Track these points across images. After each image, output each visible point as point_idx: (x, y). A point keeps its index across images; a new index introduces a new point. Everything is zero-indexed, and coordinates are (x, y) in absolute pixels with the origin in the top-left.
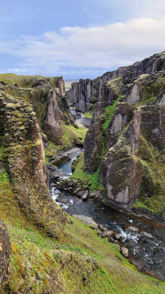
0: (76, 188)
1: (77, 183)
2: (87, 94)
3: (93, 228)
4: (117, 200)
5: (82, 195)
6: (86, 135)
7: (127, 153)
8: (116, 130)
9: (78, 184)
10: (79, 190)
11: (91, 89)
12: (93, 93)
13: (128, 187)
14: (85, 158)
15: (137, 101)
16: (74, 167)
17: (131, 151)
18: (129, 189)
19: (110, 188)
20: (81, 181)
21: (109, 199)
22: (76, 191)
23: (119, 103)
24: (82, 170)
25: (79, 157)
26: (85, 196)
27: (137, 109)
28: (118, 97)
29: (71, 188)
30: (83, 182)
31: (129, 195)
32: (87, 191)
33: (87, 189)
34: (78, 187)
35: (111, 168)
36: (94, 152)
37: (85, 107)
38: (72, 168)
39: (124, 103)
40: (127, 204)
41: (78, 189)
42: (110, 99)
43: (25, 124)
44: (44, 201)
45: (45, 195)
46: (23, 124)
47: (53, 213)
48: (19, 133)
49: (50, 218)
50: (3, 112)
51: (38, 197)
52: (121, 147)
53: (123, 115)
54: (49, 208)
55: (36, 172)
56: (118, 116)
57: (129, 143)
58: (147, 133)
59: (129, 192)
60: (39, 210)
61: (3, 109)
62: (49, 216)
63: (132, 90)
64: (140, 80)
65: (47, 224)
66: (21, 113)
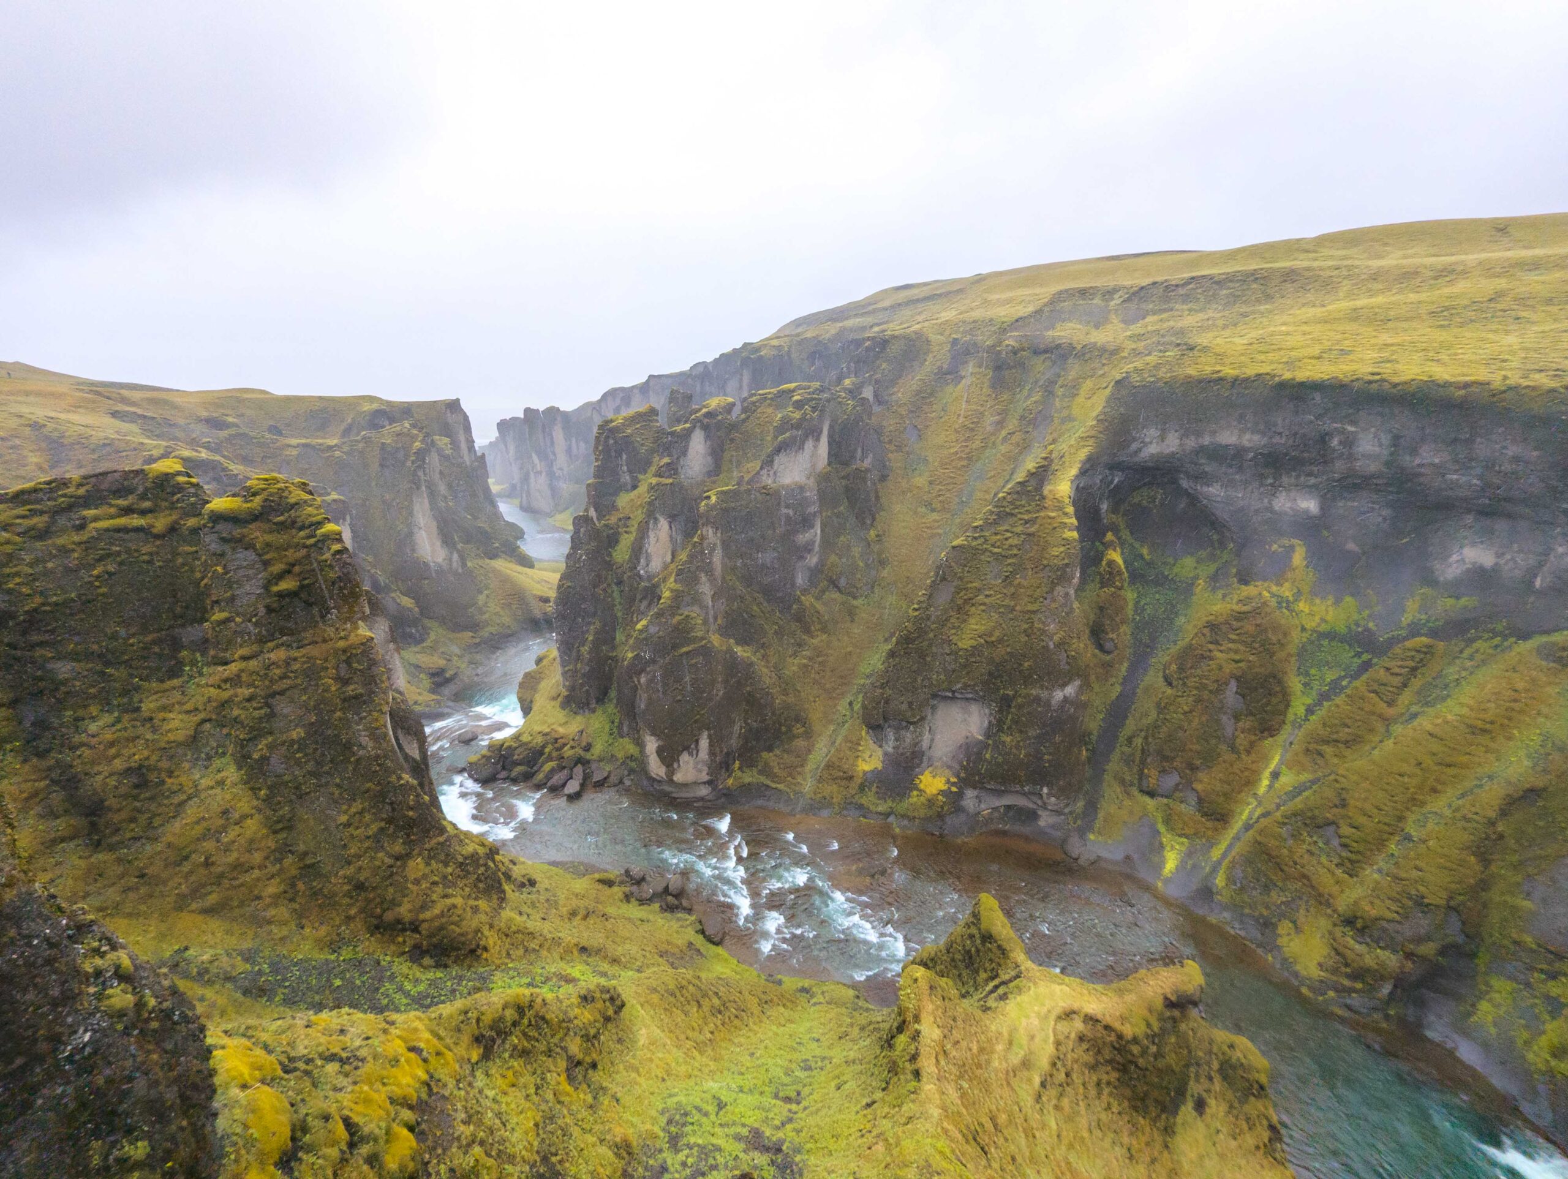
0: (544, 764)
2: (554, 454)
3: (609, 883)
4: (678, 777)
6: (559, 587)
7: (692, 629)
8: (656, 565)
9: (547, 750)
10: (552, 769)
11: (567, 438)
12: (574, 451)
13: (706, 732)
14: (564, 664)
15: (709, 474)
16: (527, 696)
17: (705, 622)
18: (710, 737)
19: (652, 745)
20: (556, 740)
21: (654, 780)
22: (541, 777)
23: (654, 481)
24: (557, 703)
25: (545, 662)
26: (572, 787)
27: (708, 497)
28: (649, 463)
29: (521, 769)
30: (562, 741)
31: (712, 753)
32: (579, 768)
33: (580, 761)
34: (550, 758)
35: (650, 681)
36: (591, 638)
37: (553, 496)
38: (521, 700)
39: (670, 481)
40: (709, 783)
41: (549, 766)
42: (625, 468)
43: (297, 569)
44: (408, 835)
45: (411, 813)
46: (289, 572)
47: (450, 870)
48: (275, 605)
49: (439, 889)
50: (195, 531)
51: (382, 830)
52: (673, 615)
53: (672, 518)
54: (430, 858)
55: (365, 740)
56: (656, 520)
57: (696, 600)
58: (745, 565)
59: (711, 745)
60: (392, 875)
61: (192, 522)
62: (434, 883)
63: (688, 442)
64: (709, 415)
65: (428, 915)
66: (278, 532)
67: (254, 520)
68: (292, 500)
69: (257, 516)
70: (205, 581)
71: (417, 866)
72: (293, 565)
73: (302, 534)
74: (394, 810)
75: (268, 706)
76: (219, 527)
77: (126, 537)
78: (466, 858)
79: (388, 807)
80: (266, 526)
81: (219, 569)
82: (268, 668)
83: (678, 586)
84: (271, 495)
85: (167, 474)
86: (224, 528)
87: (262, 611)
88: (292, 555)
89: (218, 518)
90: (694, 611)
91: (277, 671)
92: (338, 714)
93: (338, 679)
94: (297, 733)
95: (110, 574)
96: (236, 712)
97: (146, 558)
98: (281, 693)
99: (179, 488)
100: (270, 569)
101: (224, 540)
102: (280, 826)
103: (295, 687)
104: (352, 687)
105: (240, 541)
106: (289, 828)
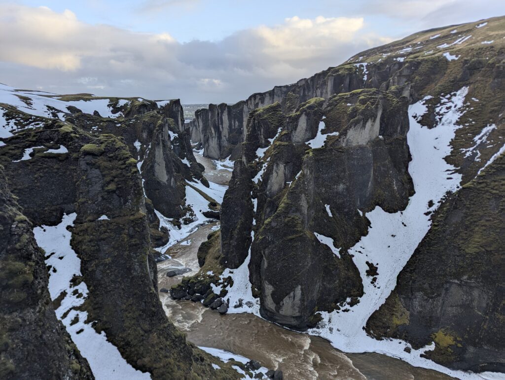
0: (208, 294)
1: (210, 284)
2: (223, 128)
4: (282, 311)
6: (225, 198)
7: (295, 226)
8: (275, 189)
10: (213, 298)
11: (229, 120)
12: (233, 127)
13: (300, 287)
14: (223, 239)
16: (202, 256)
17: (303, 222)
18: (302, 289)
19: (268, 290)
21: (267, 311)
22: (207, 301)
23: (278, 143)
24: (217, 260)
25: (213, 238)
27: (309, 153)
28: (275, 133)
29: (197, 294)
31: (302, 300)
35: (271, 253)
36: (238, 227)
37: (220, 150)
38: (199, 258)
40: (300, 317)
41: (211, 296)
42: (262, 135)
43: (116, 179)
44: (151, 321)
45: (153, 309)
46: (112, 181)
47: (168, 343)
48: (105, 197)
49: (163, 352)
50: (77, 159)
51: (140, 315)
52: (285, 217)
53: (287, 163)
54: (160, 334)
55: (137, 267)
56: (278, 165)
57: (298, 210)
58: (326, 192)
59: (302, 294)
60: (143, 340)
61: (75, 155)
62: (161, 348)
63: (298, 122)
64: (310, 107)
65: (158, 365)
66: (110, 161)
67: (101, 155)
68: (117, 147)
69: (102, 153)
70: (78, 183)
71: (154, 337)
72: (115, 177)
73: (120, 162)
74: (146, 305)
75: (98, 245)
76: (87, 158)
77: (49, 160)
78: (176, 338)
79: (143, 304)
80: (105, 158)
81: (84, 177)
82: (99, 226)
83: (289, 201)
84: (109, 143)
85: (67, 132)
86: (88, 158)
87: (100, 199)
88: (114, 172)
89: (87, 153)
90: (297, 216)
91: (103, 228)
92: (127, 253)
93: (128, 235)
94: (108, 260)
95: (41, 177)
96: (84, 247)
97: (56, 170)
98: (104, 240)
99: (72, 139)
100: (105, 179)
101: (88, 164)
102: (96, 306)
103: (109, 237)
104: (134, 240)
105: (94, 164)
106: (100, 308)
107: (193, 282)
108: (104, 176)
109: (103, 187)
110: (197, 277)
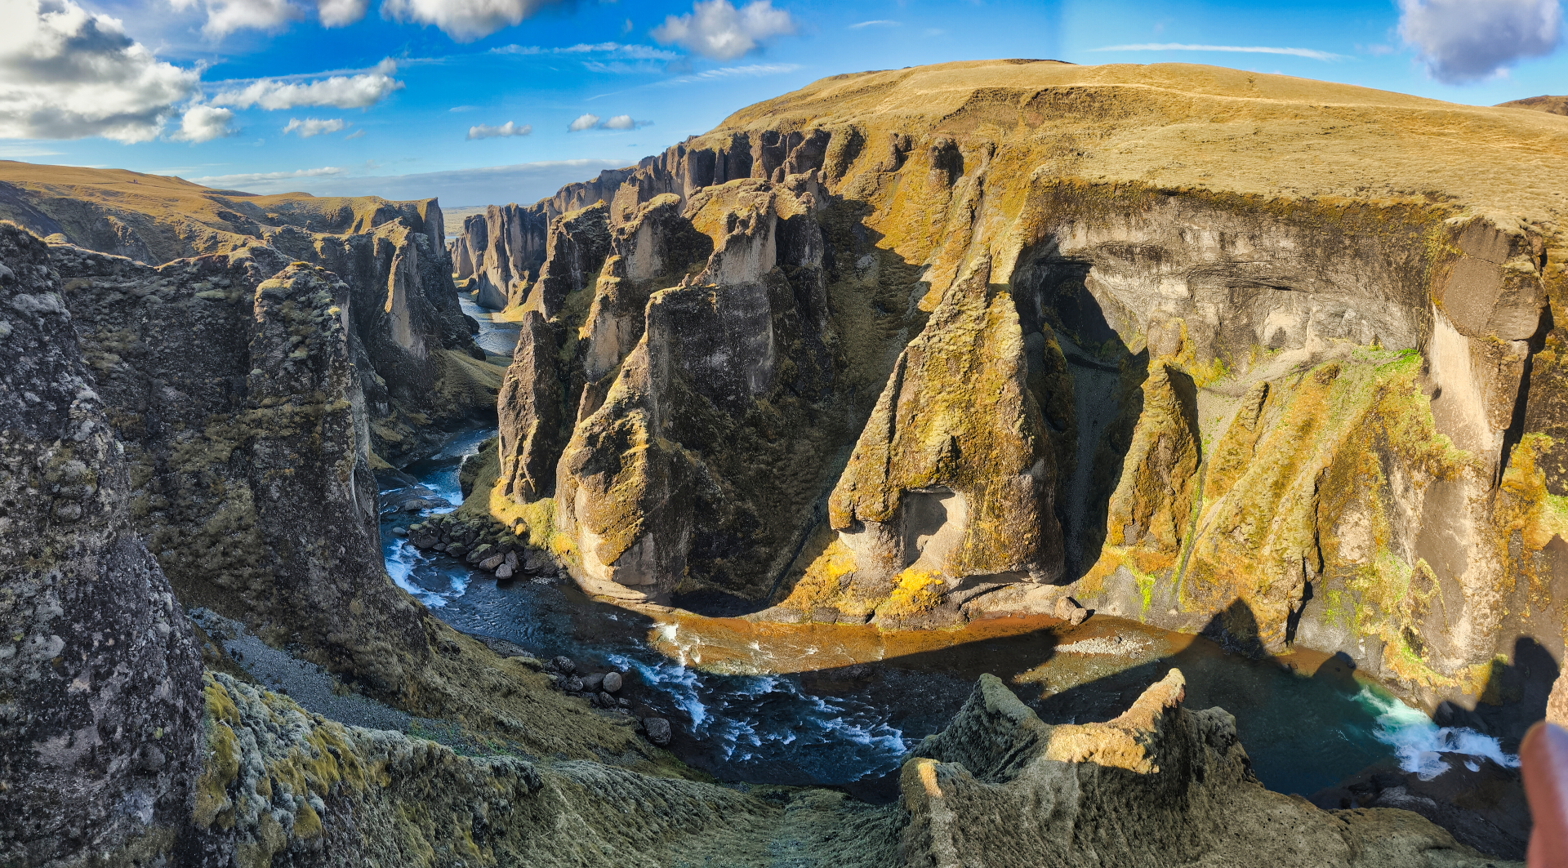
0: (478, 544)
1: (480, 528)
5: (496, 568)
8: (602, 364)
9: (482, 533)
10: (486, 552)
16: (469, 479)
20: (493, 524)
22: (474, 555)
26: (504, 572)
29: (456, 544)
30: (498, 526)
32: (513, 556)
33: (514, 548)
34: (483, 541)
38: (463, 483)
41: (483, 547)
46: (302, 343)
48: (290, 369)
55: (334, 489)
58: (693, 368)
66: (301, 310)
67: (287, 298)
69: (290, 295)
72: (306, 338)
80: (293, 304)
82: (279, 417)
84: (299, 278)
85: (241, 259)
87: (282, 371)
91: (285, 421)
99: (246, 269)
100: (291, 339)
103: (294, 435)
107: (448, 523)
108: (290, 334)
109: (286, 354)
110: (456, 515)
